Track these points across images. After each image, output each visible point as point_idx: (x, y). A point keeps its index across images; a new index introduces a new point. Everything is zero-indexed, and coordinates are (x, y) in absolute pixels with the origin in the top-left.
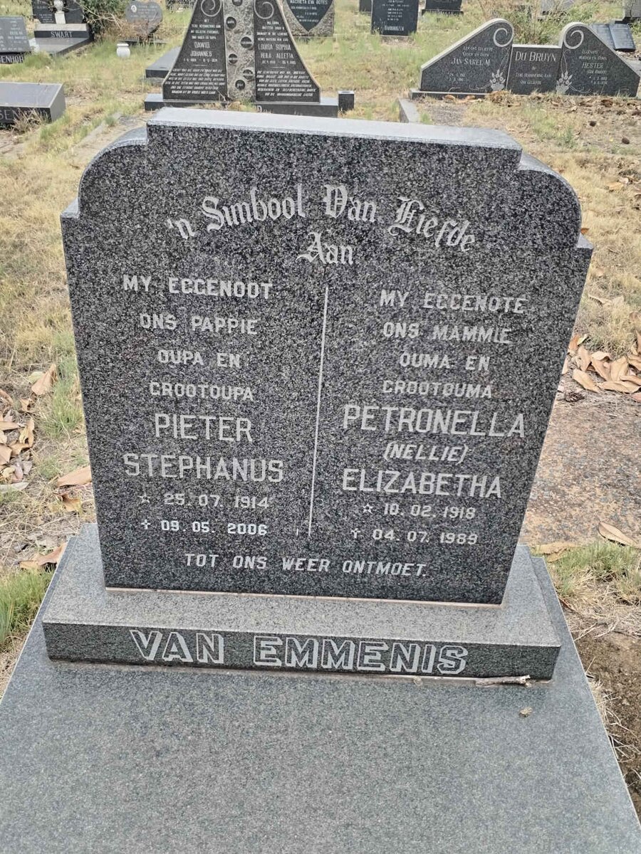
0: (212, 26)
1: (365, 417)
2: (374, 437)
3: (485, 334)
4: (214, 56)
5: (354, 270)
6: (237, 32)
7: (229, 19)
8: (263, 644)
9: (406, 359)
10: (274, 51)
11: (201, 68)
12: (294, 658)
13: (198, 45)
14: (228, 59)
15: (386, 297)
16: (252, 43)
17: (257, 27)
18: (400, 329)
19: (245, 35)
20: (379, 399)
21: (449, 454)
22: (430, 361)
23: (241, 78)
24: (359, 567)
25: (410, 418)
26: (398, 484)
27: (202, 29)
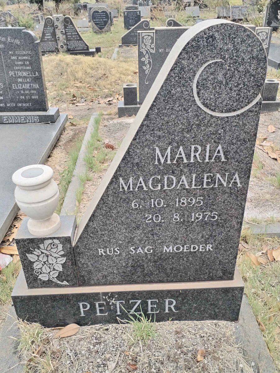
0: (51, 28)
1: (13, 74)
2: (16, 77)
3: (27, 58)
4: (52, 38)
5: (4, 48)
6: (59, 29)
7: (56, 25)
8: (4, 118)
9: (16, 63)
10: (72, 35)
11: (48, 42)
12: (10, 121)
13: (47, 35)
14: (57, 38)
15: (10, 53)
16: (64, 32)
17: (65, 28)
18: (14, 58)
19: (62, 30)
20: (14, 70)
21: (28, 80)
22: (20, 63)
23: (62, 44)
24: (20, 105)
25: (20, 74)
26: (22, 87)
27: (48, 29)
